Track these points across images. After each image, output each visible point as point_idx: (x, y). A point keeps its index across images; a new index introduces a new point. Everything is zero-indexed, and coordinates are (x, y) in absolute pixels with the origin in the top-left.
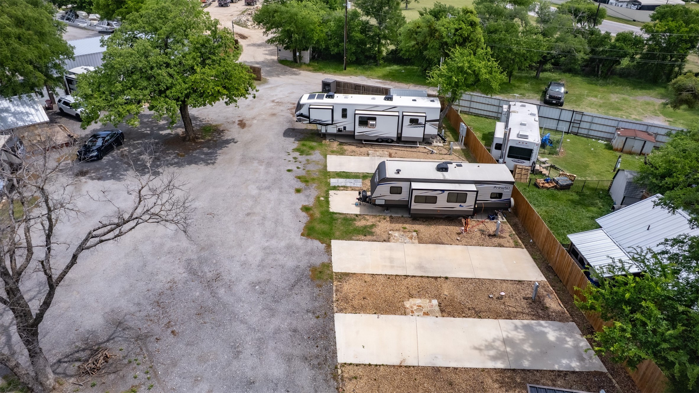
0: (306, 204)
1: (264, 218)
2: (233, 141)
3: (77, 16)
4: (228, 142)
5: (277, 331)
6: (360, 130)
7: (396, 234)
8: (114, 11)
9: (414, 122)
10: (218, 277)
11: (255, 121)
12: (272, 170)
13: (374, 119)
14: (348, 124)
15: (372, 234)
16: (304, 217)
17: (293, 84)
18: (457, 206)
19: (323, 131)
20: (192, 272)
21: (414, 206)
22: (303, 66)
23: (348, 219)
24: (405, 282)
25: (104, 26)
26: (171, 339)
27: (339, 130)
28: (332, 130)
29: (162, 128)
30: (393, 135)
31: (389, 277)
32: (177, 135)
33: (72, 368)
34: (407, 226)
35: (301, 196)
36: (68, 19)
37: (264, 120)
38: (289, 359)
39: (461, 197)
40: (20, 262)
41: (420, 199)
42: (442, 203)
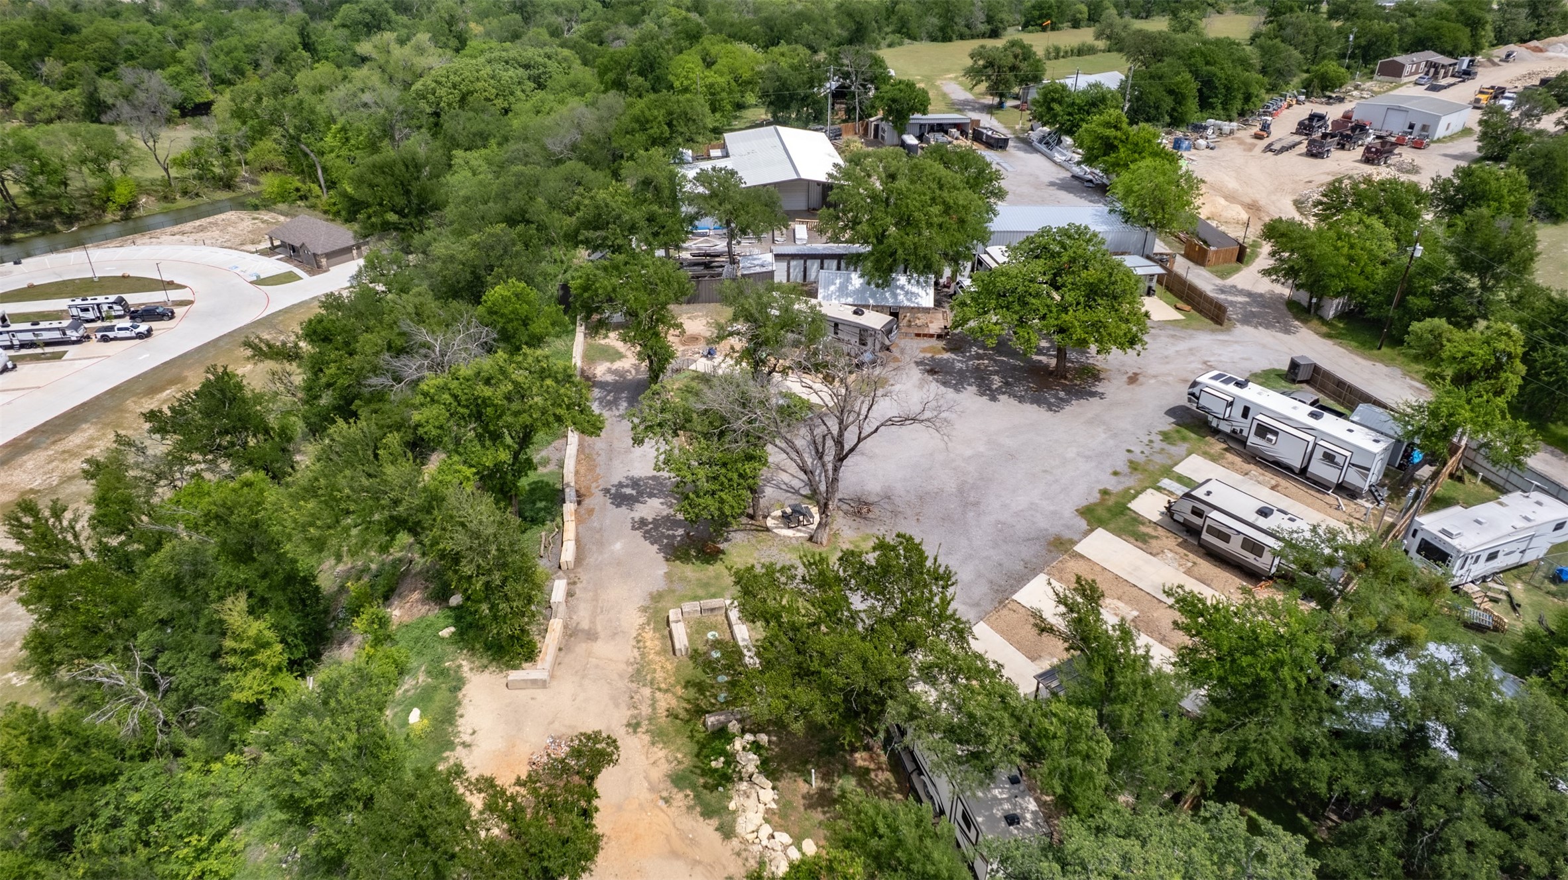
0: (1109, 487)
1: (1057, 481)
2: (1101, 396)
3: (1059, 142)
4: (1094, 394)
5: (988, 558)
6: (1253, 440)
7: (1170, 555)
8: (1097, 158)
9: (1329, 457)
10: (976, 504)
11: (1152, 381)
12: (1111, 442)
13: (1276, 433)
14: (1246, 427)
15: (1145, 542)
16: (1095, 497)
17: (1264, 346)
18: (1250, 558)
19: (1214, 424)
20: (961, 491)
21: (1205, 536)
22: (1315, 323)
23: (1137, 519)
24: (1127, 588)
25: (1085, 171)
26: (914, 523)
27: (1234, 431)
28: (1225, 427)
29: (1040, 351)
30: (1297, 464)
31: (1117, 577)
32: (1047, 366)
33: (845, 507)
34: (1191, 555)
35: (1114, 479)
36: (1047, 143)
37: (1167, 383)
38: (979, 575)
39: (1256, 548)
40: (851, 419)
41: (1212, 531)
42: (1234, 547)
